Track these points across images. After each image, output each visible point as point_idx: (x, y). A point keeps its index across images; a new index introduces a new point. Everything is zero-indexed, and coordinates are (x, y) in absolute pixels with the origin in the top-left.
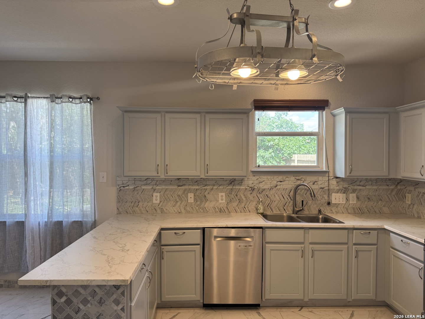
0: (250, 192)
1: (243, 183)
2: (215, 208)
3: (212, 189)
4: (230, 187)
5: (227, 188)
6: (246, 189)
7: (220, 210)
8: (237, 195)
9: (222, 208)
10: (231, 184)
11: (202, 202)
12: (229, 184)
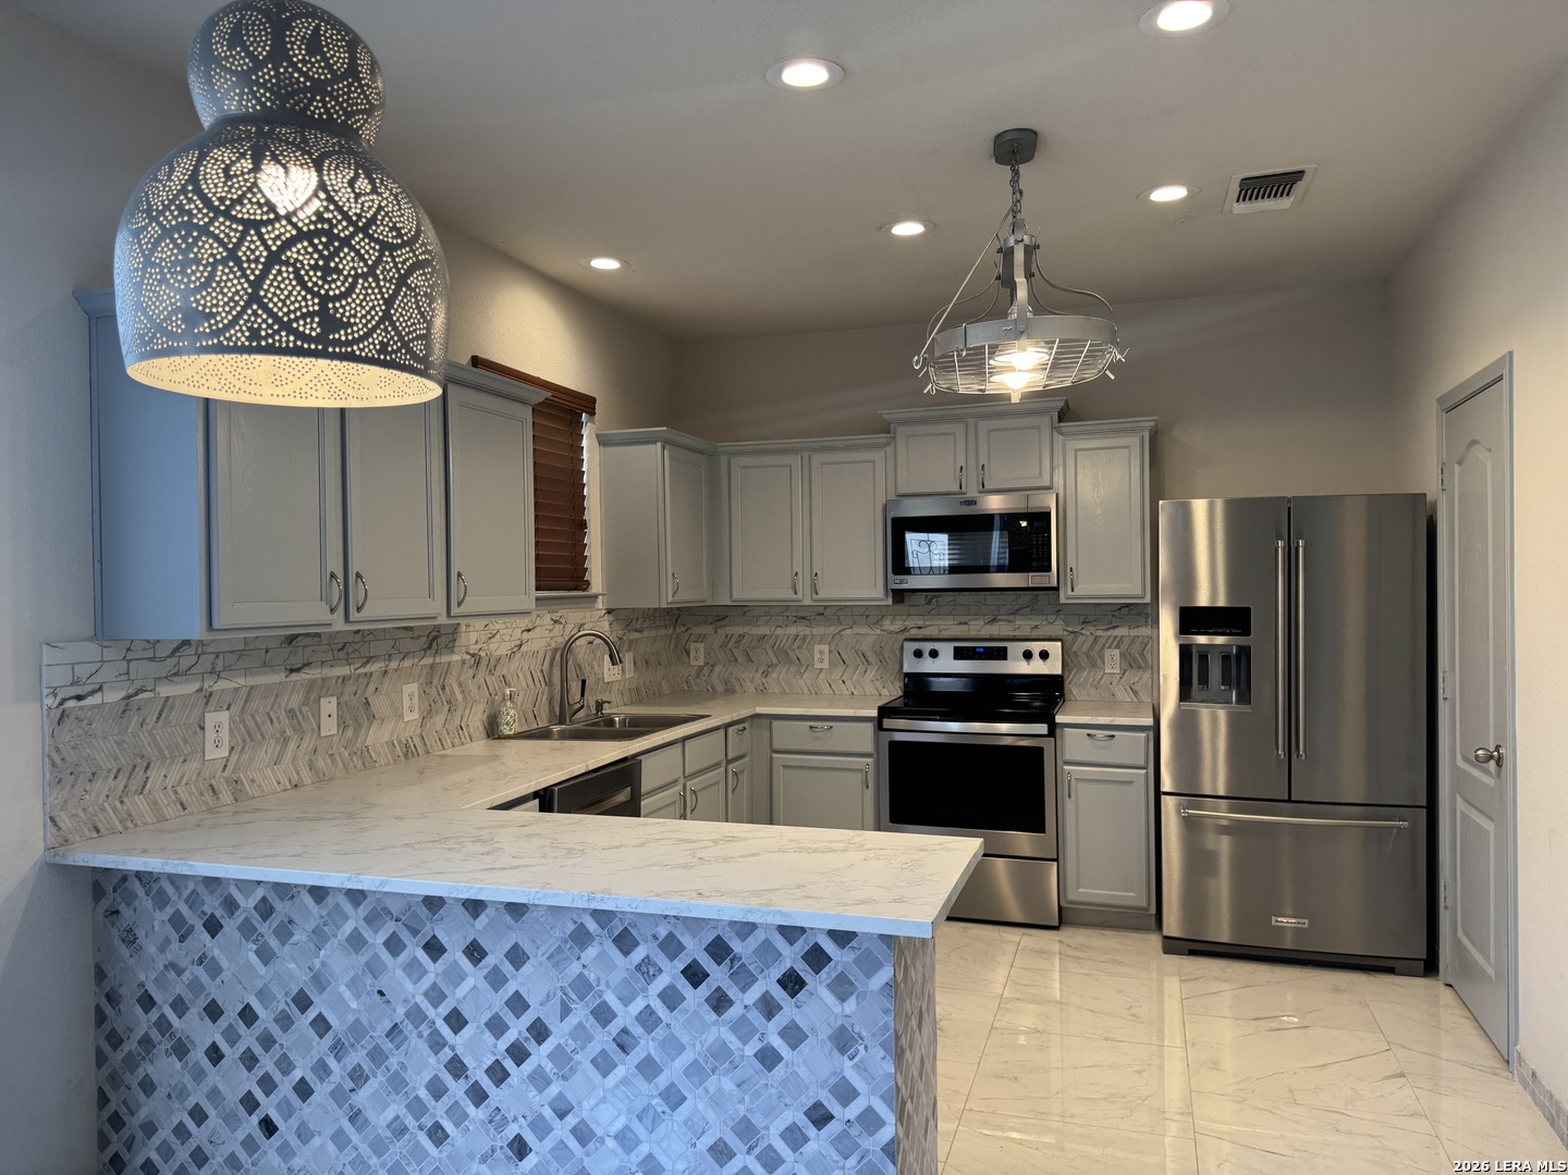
0: (471, 672)
1: (457, 644)
2: (393, 744)
3: (385, 672)
4: (428, 661)
5: (422, 663)
6: (464, 662)
7: (405, 750)
8: (443, 688)
9: (410, 740)
10: (430, 647)
11: (358, 726)
12: (425, 650)
